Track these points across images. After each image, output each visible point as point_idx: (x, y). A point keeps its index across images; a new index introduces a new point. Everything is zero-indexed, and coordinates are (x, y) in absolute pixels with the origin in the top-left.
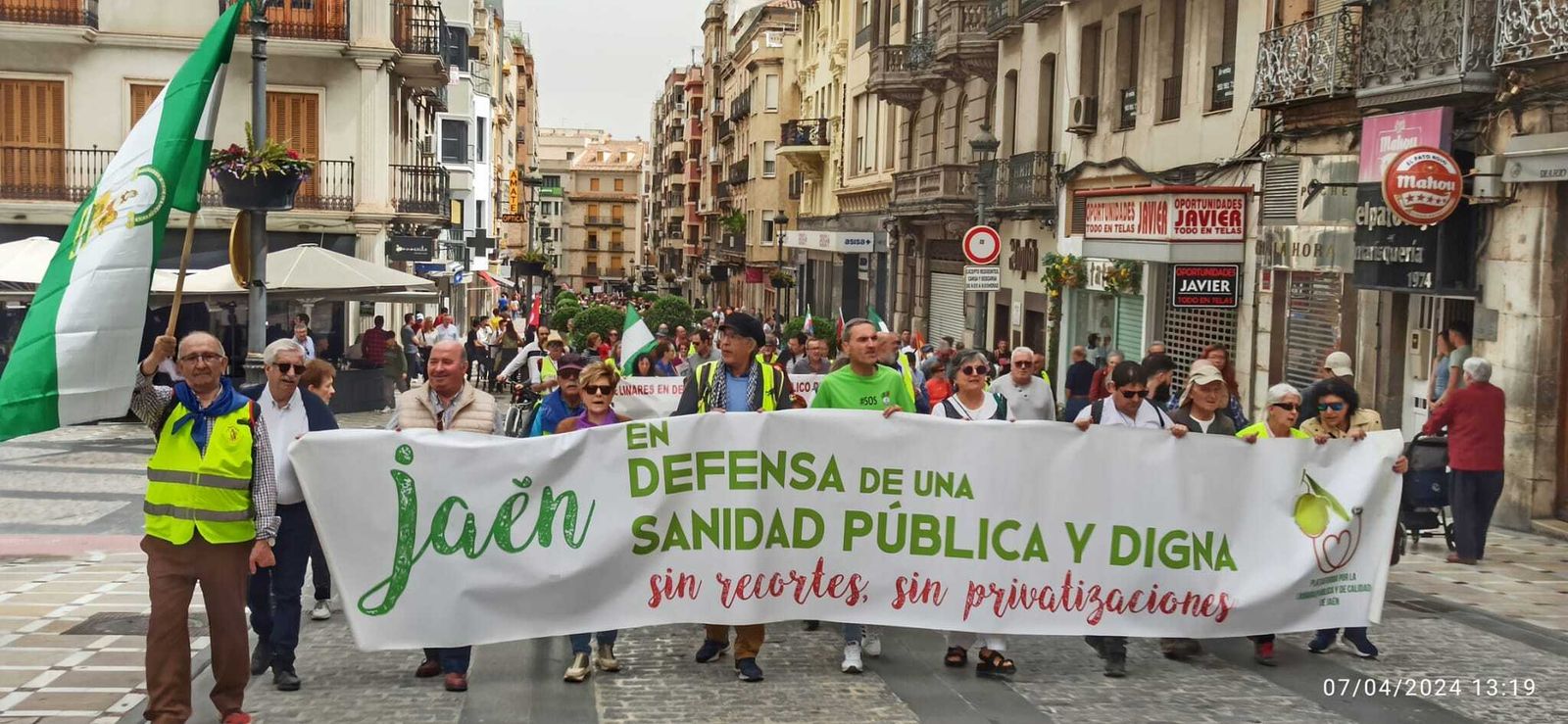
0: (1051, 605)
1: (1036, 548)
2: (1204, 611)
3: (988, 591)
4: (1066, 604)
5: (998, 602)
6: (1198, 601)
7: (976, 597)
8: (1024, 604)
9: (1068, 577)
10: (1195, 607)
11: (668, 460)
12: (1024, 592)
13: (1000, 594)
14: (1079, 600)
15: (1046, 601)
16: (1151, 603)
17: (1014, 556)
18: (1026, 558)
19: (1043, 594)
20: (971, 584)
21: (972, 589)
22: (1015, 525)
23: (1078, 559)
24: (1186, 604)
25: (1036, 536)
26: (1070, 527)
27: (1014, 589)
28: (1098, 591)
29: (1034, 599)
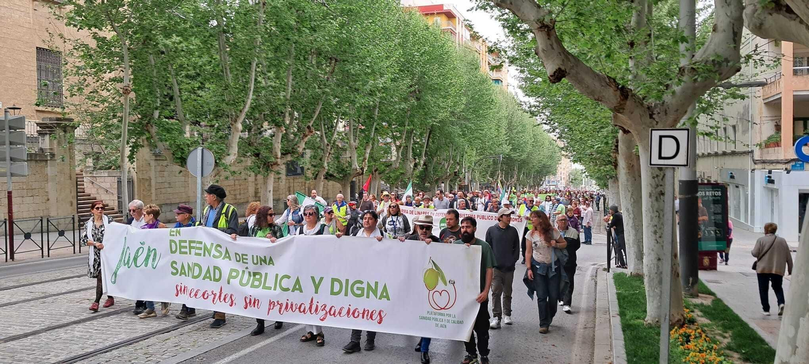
0: (304, 311)
1: (298, 287)
2: (371, 317)
3: (276, 304)
4: (310, 311)
5: (280, 308)
6: (368, 313)
7: (272, 306)
8: (292, 310)
9: (312, 299)
10: (367, 316)
11: (180, 241)
12: (292, 305)
13: (281, 305)
14: (316, 310)
15: (302, 309)
16: (348, 312)
17: (287, 290)
18: (293, 291)
19: (300, 306)
20: (270, 301)
21: (270, 303)
22: (288, 277)
23: (316, 292)
24: (363, 314)
25: (298, 281)
26: (313, 278)
27: (287, 304)
28: (325, 307)
29: (296, 308)
